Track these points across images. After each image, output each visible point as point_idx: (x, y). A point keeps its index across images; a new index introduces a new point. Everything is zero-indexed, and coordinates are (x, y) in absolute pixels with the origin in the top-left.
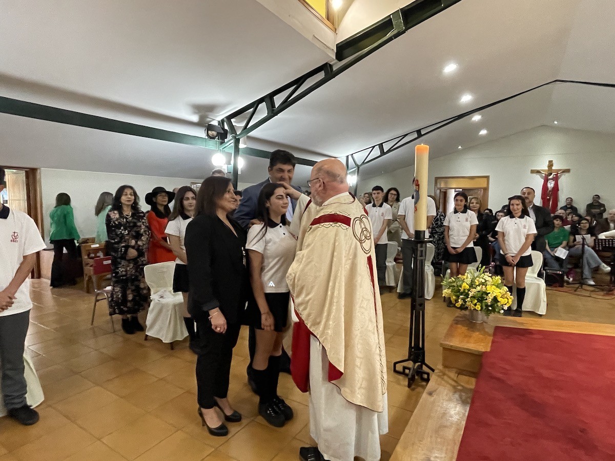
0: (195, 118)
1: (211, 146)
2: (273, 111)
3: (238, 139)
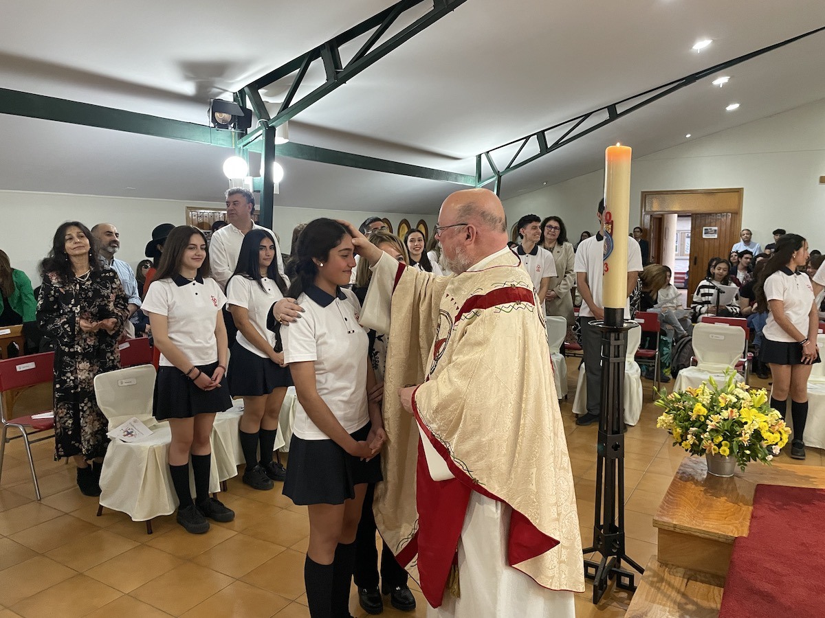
0: (189, 88)
1: (221, 142)
2: (337, 77)
3: (273, 129)
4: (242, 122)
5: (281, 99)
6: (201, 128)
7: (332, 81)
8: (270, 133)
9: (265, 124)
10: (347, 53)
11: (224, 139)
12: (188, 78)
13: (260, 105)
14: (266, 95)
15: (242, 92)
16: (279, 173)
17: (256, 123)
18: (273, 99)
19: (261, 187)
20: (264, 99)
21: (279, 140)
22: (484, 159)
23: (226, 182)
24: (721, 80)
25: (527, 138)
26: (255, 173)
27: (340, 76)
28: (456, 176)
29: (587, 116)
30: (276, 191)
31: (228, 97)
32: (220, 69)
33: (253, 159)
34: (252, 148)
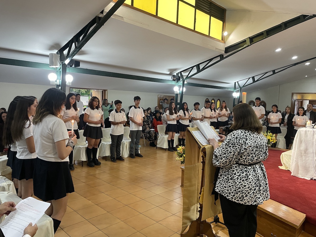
0: (168, 73)
2: (199, 71)
3: (184, 80)
4: (178, 80)
5: (187, 74)
6: (170, 81)
7: (198, 72)
8: (184, 82)
9: (183, 80)
10: (201, 66)
11: (174, 83)
12: (169, 71)
13: (182, 75)
14: (183, 73)
15: (178, 73)
16: (185, 89)
17: (181, 80)
18: (185, 74)
19: (181, 93)
20: (183, 74)
21: (185, 83)
22: (237, 83)
23: (174, 92)
24: (308, 64)
25: (249, 78)
26: (179, 90)
27: (200, 71)
28: (228, 88)
29: (266, 73)
30: (184, 94)
31: (175, 74)
32: (175, 70)
33: (180, 86)
34: (179, 84)
